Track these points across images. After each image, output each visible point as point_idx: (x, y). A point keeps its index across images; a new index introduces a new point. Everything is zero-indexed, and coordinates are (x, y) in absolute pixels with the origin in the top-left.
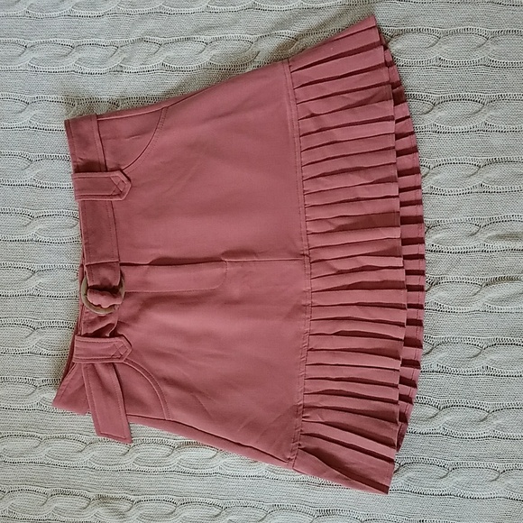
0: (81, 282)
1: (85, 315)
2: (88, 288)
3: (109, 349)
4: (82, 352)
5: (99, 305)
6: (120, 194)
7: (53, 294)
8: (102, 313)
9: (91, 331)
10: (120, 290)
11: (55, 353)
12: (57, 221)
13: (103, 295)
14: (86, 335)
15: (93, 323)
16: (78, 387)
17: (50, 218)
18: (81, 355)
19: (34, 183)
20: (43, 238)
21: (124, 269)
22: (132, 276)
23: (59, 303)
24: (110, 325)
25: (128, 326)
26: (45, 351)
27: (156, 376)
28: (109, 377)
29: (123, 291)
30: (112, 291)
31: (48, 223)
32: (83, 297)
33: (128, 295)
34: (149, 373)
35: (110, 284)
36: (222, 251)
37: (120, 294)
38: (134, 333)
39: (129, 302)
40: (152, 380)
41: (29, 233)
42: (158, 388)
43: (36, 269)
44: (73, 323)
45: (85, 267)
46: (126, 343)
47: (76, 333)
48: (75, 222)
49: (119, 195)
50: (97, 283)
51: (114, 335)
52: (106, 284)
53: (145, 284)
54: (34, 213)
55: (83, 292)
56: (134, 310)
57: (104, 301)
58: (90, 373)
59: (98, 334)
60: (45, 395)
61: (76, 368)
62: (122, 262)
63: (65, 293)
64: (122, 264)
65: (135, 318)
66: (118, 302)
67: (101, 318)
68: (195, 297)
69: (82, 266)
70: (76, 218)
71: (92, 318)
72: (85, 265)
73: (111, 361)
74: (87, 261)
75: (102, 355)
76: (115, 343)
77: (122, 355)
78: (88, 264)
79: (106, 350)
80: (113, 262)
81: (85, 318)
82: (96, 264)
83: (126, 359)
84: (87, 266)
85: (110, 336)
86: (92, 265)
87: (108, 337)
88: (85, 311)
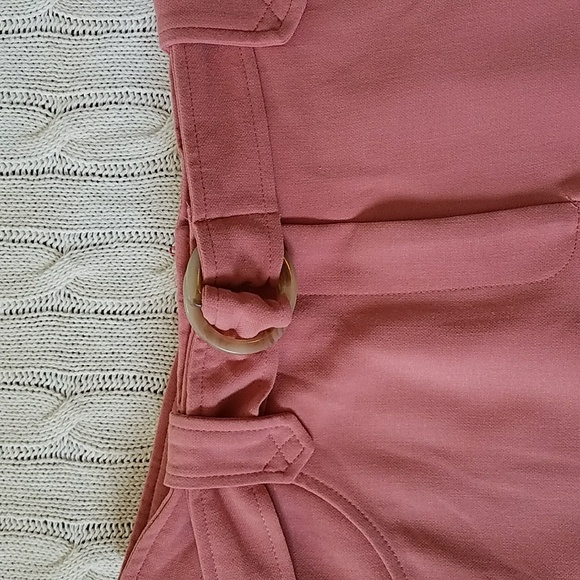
0: (183, 268)
1: (194, 357)
2: (203, 283)
3: (258, 450)
4: (189, 460)
5: (232, 332)
6: (278, 28)
7: (109, 304)
8: (238, 352)
10: (285, 289)
11: (117, 455)
12: (114, 119)
13: (242, 301)
14: (200, 414)
15: (215, 379)
16: (178, 550)
17: (97, 111)
18: (186, 468)
19: (53, 25)
20: (80, 165)
21: (294, 234)
22: (313, 252)
23: (126, 328)
25: (304, 385)
26: (92, 453)
27: (380, 521)
28: (258, 523)
29: (292, 291)
30: (263, 291)
31: (93, 124)
32: (189, 310)
33: (303, 303)
34: (362, 514)
35: (259, 273)
36: (560, 174)
37: (286, 301)
38: (319, 404)
39: (307, 323)
40: (373, 532)
41: (45, 152)
42: (390, 554)
43: (65, 244)
44: (160, 380)
45: (193, 228)
46: (298, 432)
47: (169, 407)
48: (157, 120)
49: (273, 29)
50: (226, 269)
51: (269, 411)
52: (248, 273)
53: (345, 273)
54: (57, 100)
55: (190, 294)
56: (318, 345)
57: (246, 319)
58: (212, 515)
59: (228, 410)
60: (93, 566)
61: (171, 502)
62: (288, 214)
63: (138, 304)
64: (285, 222)
65: (321, 366)
66: (280, 321)
67: (237, 367)
68: (488, 305)
69: (185, 224)
70: (161, 108)
71: (213, 365)
72: (194, 221)
73: (261, 480)
74: (199, 211)
75: (241, 466)
76: (272, 432)
77: (290, 465)
78: (199, 219)
79: (250, 451)
80: (263, 214)
81: (195, 365)
82: (222, 218)
83: (301, 474)
84: (197, 223)
85: (259, 415)
86: (212, 220)
87: (255, 417)
88: (194, 348)
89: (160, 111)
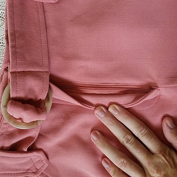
1: (3, 126)
2: (9, 99)
3: (25, 164)
5: (20, 119)
9: (8, 144)
24: (30, 139)
46: (43, 157)
70: (3, 18)
71: (11, 130)
72: (10, 71)
73: (25, 175)
74: (13, 68)
75: (17, 170)
76: (32, 157)
77: (38, 170)
78: (12, 71)
79: (22, 164)
80: (42, 72)
81: (3, 129)
82: (24, 71)
83: (42, 173)
84: (11, 73)
85: (27, 151)
86: (19, 72)
87: (25, 152)
88: (3, 122)
89: (2, 19)
